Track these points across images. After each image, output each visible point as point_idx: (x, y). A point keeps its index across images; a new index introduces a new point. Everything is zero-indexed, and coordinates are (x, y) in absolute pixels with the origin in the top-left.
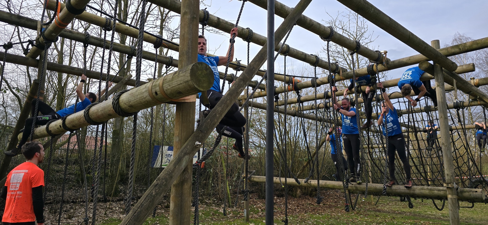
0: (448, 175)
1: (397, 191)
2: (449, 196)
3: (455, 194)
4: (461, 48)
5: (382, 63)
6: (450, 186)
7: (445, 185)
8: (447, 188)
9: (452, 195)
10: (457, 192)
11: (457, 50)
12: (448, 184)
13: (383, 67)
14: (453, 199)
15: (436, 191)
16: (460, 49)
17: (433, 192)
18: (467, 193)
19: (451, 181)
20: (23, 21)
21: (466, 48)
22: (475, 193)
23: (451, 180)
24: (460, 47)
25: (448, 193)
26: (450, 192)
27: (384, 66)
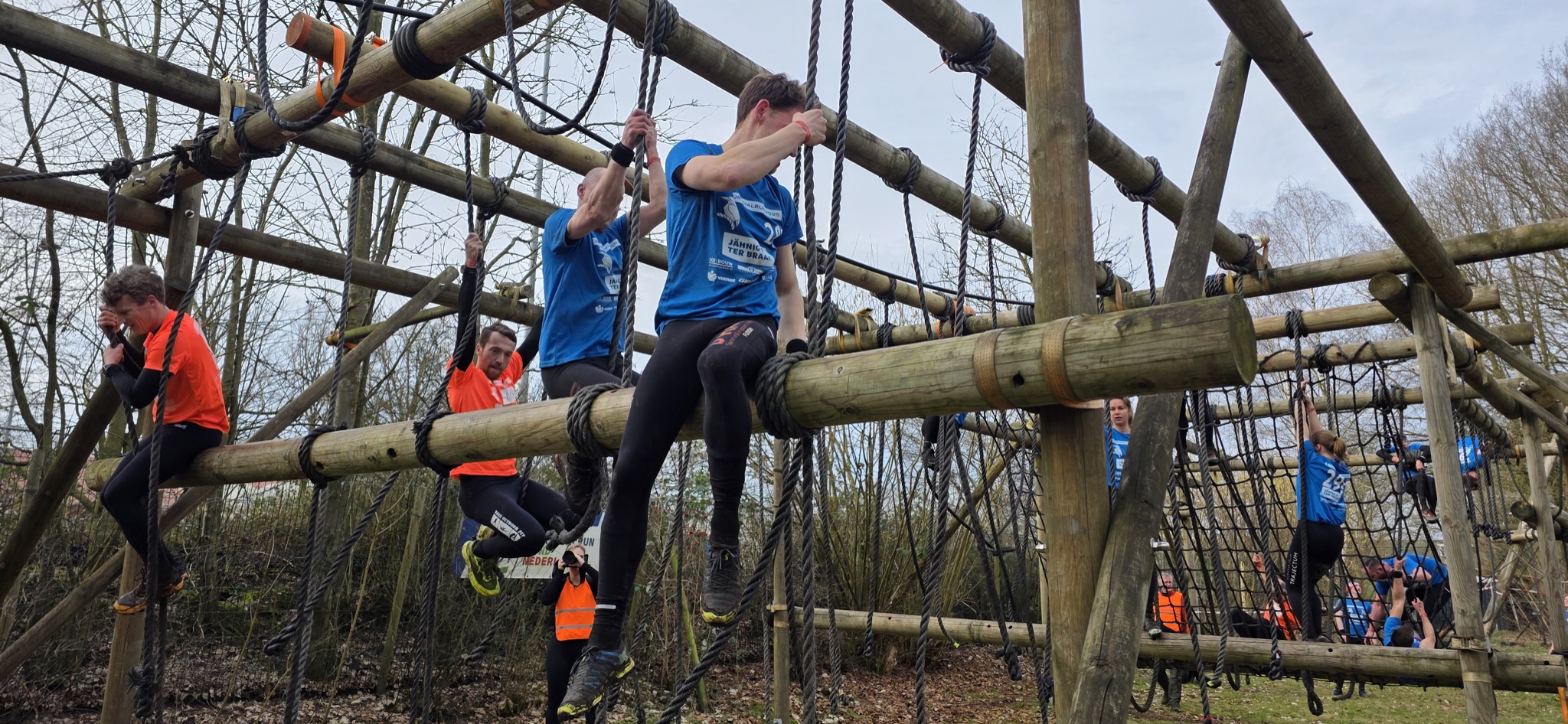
0: (1463, 613)
1: (1299, 659)
2: (1469, 677)
3: (1484, 672)
4: (1498, 243)
5: (1253, 271)
6: (1471, 646)
7: (1455, 643)
8: (1464, 651)
9: (1478, 672)
10: (1491, 666)
11: (1484, 247)
12: (1465, 640)
13: (1257, 283)
14: (1482, 686)
15: (1423, 662)
16: (1495, 246)
17: (1416, 663)
18: (1520, 668)
19: (1474, 632)
20: (174, 80)
21: (1514, 244)
22: (1542, 668)
23: (1473, 628)
24: (1495, 239)
25: (1463, 666)
26: (1473, 665)
27: (1260, 280)
